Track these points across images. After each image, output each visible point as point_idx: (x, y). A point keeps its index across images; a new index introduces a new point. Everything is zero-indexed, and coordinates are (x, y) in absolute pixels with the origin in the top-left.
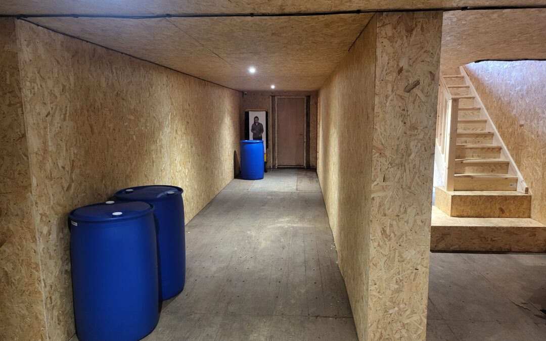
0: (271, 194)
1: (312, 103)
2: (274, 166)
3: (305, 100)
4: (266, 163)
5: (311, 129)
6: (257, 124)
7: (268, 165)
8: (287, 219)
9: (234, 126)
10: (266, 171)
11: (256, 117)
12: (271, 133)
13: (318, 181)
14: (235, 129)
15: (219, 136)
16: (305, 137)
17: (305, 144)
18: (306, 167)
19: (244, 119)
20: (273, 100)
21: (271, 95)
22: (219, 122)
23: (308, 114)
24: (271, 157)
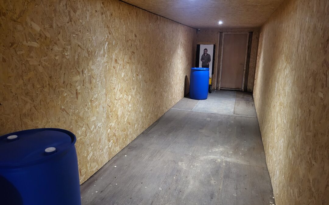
0: (211, 115)
1: (254, 37)
2: (217, 88)
3: (248, 35)
4: (210, 86)
5: (251, 59)
6: (206, 55)
7: (212, 88)
8: (221, 149)
9: (186, 56)
10: (210, 92)
11: (206, 49)
12: (217, 62)
13: (253, 105)
14: (188, 59)
15: (170, 64)
16: (245, 66)
17: (244, 72)
18: (243, 91)
19: (196, 50)
20: (221, 36)
21: (219, 32)
22: (171, 53)
23: (249, 48)
24: (216, 81)
